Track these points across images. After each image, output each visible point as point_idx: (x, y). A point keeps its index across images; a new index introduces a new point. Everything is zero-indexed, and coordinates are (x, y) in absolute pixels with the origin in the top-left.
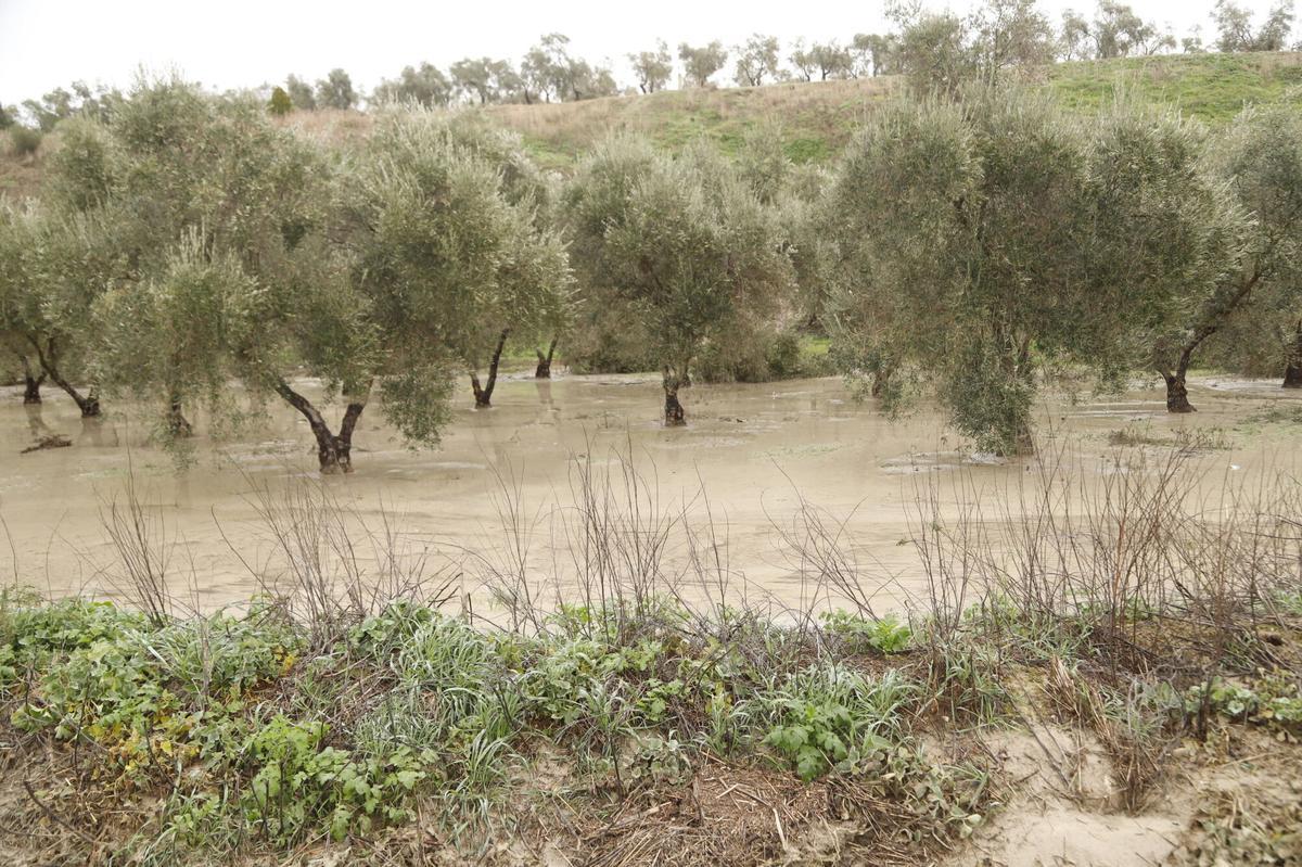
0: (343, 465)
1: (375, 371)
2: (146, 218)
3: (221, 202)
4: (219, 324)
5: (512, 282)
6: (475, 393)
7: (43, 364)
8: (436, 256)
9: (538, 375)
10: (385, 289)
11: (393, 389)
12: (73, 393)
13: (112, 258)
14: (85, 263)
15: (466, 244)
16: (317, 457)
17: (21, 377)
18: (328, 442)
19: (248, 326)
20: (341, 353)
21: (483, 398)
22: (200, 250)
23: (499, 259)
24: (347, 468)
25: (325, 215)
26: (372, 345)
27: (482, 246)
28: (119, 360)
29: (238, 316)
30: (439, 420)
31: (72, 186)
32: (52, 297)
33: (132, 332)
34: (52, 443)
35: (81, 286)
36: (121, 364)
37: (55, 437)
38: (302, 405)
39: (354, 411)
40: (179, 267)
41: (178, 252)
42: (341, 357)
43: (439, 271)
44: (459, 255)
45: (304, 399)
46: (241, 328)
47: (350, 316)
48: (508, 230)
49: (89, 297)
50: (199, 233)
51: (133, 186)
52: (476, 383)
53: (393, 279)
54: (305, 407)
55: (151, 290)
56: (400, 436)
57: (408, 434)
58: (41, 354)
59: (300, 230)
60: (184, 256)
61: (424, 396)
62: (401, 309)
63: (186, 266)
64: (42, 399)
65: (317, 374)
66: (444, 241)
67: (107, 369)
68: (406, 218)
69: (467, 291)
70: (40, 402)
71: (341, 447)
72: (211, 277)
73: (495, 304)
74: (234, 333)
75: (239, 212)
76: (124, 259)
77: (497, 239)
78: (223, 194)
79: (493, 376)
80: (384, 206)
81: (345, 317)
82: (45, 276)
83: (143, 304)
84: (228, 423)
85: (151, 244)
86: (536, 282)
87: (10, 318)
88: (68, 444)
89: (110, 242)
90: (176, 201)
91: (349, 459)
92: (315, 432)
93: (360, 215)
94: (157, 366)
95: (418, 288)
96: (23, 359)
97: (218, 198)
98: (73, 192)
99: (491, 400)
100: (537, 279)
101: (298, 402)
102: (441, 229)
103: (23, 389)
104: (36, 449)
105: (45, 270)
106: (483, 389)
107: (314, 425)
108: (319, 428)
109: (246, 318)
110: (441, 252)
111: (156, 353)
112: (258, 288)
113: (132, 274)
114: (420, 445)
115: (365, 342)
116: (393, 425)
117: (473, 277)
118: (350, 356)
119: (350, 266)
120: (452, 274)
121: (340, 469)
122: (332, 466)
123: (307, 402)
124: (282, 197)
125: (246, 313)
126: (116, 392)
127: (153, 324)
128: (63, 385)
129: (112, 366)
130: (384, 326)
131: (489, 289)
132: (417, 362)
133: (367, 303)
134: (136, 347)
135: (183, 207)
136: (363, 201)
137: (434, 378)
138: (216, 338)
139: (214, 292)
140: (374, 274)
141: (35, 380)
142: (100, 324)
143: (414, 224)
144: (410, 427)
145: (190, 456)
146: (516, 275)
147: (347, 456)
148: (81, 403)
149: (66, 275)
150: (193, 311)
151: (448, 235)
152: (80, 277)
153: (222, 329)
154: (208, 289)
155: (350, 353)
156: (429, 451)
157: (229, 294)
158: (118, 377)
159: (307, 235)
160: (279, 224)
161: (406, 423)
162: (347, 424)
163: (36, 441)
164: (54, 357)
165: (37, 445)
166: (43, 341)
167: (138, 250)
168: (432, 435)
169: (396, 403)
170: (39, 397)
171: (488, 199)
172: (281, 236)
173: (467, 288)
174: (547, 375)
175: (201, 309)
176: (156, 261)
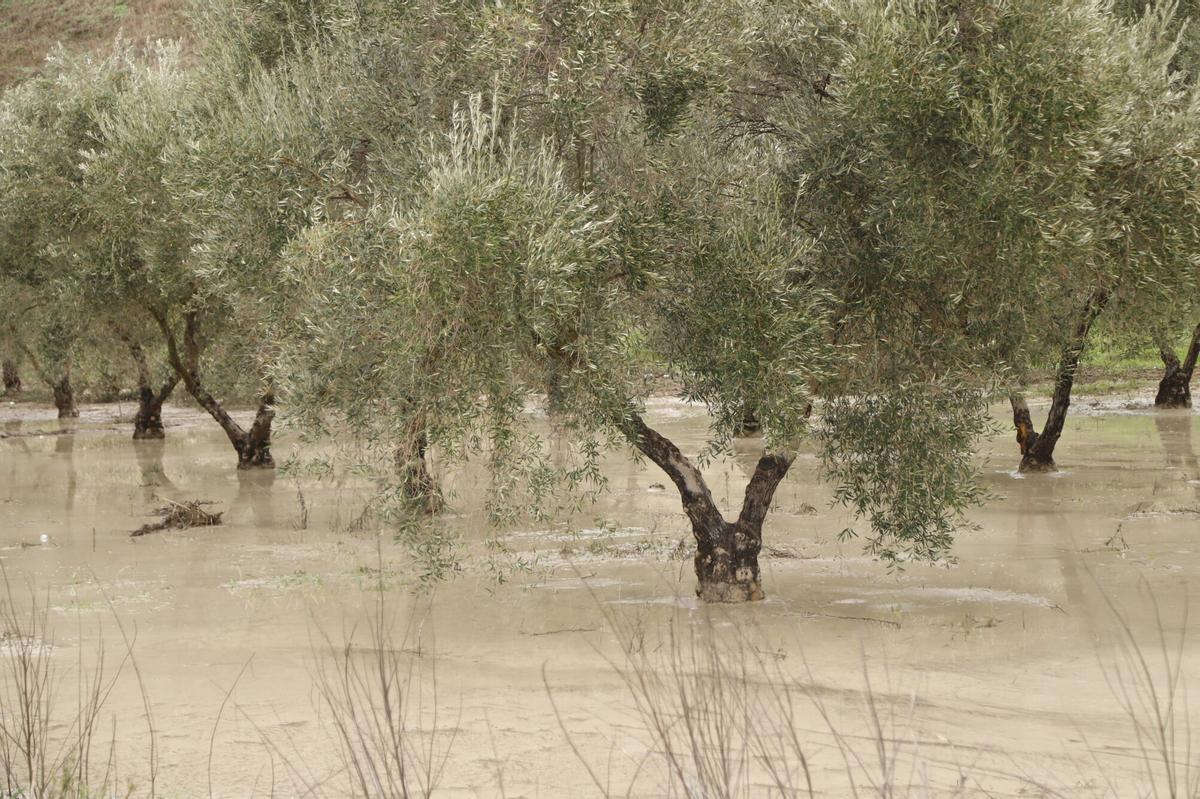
0: (745, 585)
1: (817, 390)
2: (382, 78)
3: (530, 44)
4: (517, 291)
5: (1124, 197)
6: (1020, 439)
7: (174, 361)
8: (956, 144)
9: (1161, 400)
10: (844, 216)
11: (850, 428)
12: (224, 421)
13: (318, 158)
14: (272, 168)
15: (1027, 118)
16: (691, 563)
17: (129, 385)
18: (714, 534)
19: (570, 295)
20: (754, 351)
21: (1037, 451)
22: (487, 140)
23: (1097, 146)
24: (751, 591)
25: (729, 61)
26: (817, 335)
27: (1061, 119)
28: (326, 358)
29: (555, 277)
30: (949, 496)
31: (245, 17)
32: (211, 234)
33: (354, 306)
34: (184, 518)
35: (262, 211)
36: (328, 366)
37: (193, 506)
38: (666, 456)
39: (769, 472)
40: (446, 176)
41: (444, 146)
42: (754, 359)
43: (962, 176)
44: (1009, 140)
45: (670, 444)
46: (560, 299)
47: (772, 273)
48: (1120, 81)
49: (278, 235)
50: (486, 106)
51: (364, 15)
52: (1021, 417)
53: (862, 197)
54: (672, 461)
55: (394, 222)
56: (864, 527)
57: (880, 524)
58: (172, 344)
59: (679, 96)
60: (456, 152)
61: (919, 445)
62: (876, 258)
63: (460, 174)
64: (166, 431)
65: (701, 394)
66: (976, 111)
67: (304, 375)
68: (898, 64)
69: (1023, 220)
70: (162, 437)
71: (741, 546)
72: (507, 194)
73: (1086, 246)
74: (547, 308)
75: (563, 62)
76: (341, 160)
77: (1095, 102)
78: (535, 27)
79: (1062, 402)
80: (850, 38)
81: (765, 274)
82: (202, 193)
83: (378, 248)
84: (523, 491)
85: (391, 129)
86: (1180, 194)
87: (125, 274)
88: (215, 520)
89: (316, 126)
90: (443, 44)
91: (756, 572)
92: (689, 513)
93: (795, 62)
94: (396, 373)
95: (916, 214)
96: (135, 350)
97: (525, 35)
98: (249, 28)
99: (1054, 455)
100: (1183, 187)
101: (657, 448)
102: (972, 87)
103: (132, 409)
104: (158, 528)
105: (203, 183)
106: (1039, 428)
107: (688, 498)
108: (698, 505)
109: (569, 279)
110: (970, 134)
111: (395, 345)
112: (591, 218)
113: (355, 188)
114: (905, 548)
115: (803, 327)
116: (850, 503)
117: (1037, 188)
118: (771, 357)
119: (774, 170)
120: (991, 182)
121: (736, 593)
122: (721, 585)
123: (676, 450)
124: (643, 30)
125: (570, 268)
126: (318, 422)
127: (391, 289)
128: (207, 403)
129: (314, 369)
130: (838, 294)
131: (1072, 213)
132: (907, 370)
133: (804, 246)
134: (358, 334)
135: (455, 54)
136: (803, 30)
137: (941, 407)
138: (511, 317)
139: (509, 226)
140: (822, 186)
141: (156, 392)
142: (294, 286)
143: (914, 77)
144: (886, 509)
145: (446, 553)
146: (1132, 180)
147: (753, 564)
148: (238, 441)
149: (238, 193)
150: (470, 263)
151: (986, 98)
152: (263, 194)
153: (524, 301)
154: (498, 220)
155: (771, 351)
156: (925, 562)
157: (539, 230)
158: (322, 392)
159: (692, 105)
160: (639, 84)
161: (877, 501)
162: (756, 498)
163: (157, 512)
164: (194, 349)
165: (160, 520)
166: (176, 318)
167: (366, 142)
168: (932, 528)
169: (857, 457)
170: (160, 425)
171: (1078, 13)
172: (640, 110)
173: (1026, 212)
174: (1183, 400)
175: (484, 260)
176: (399, 162)
